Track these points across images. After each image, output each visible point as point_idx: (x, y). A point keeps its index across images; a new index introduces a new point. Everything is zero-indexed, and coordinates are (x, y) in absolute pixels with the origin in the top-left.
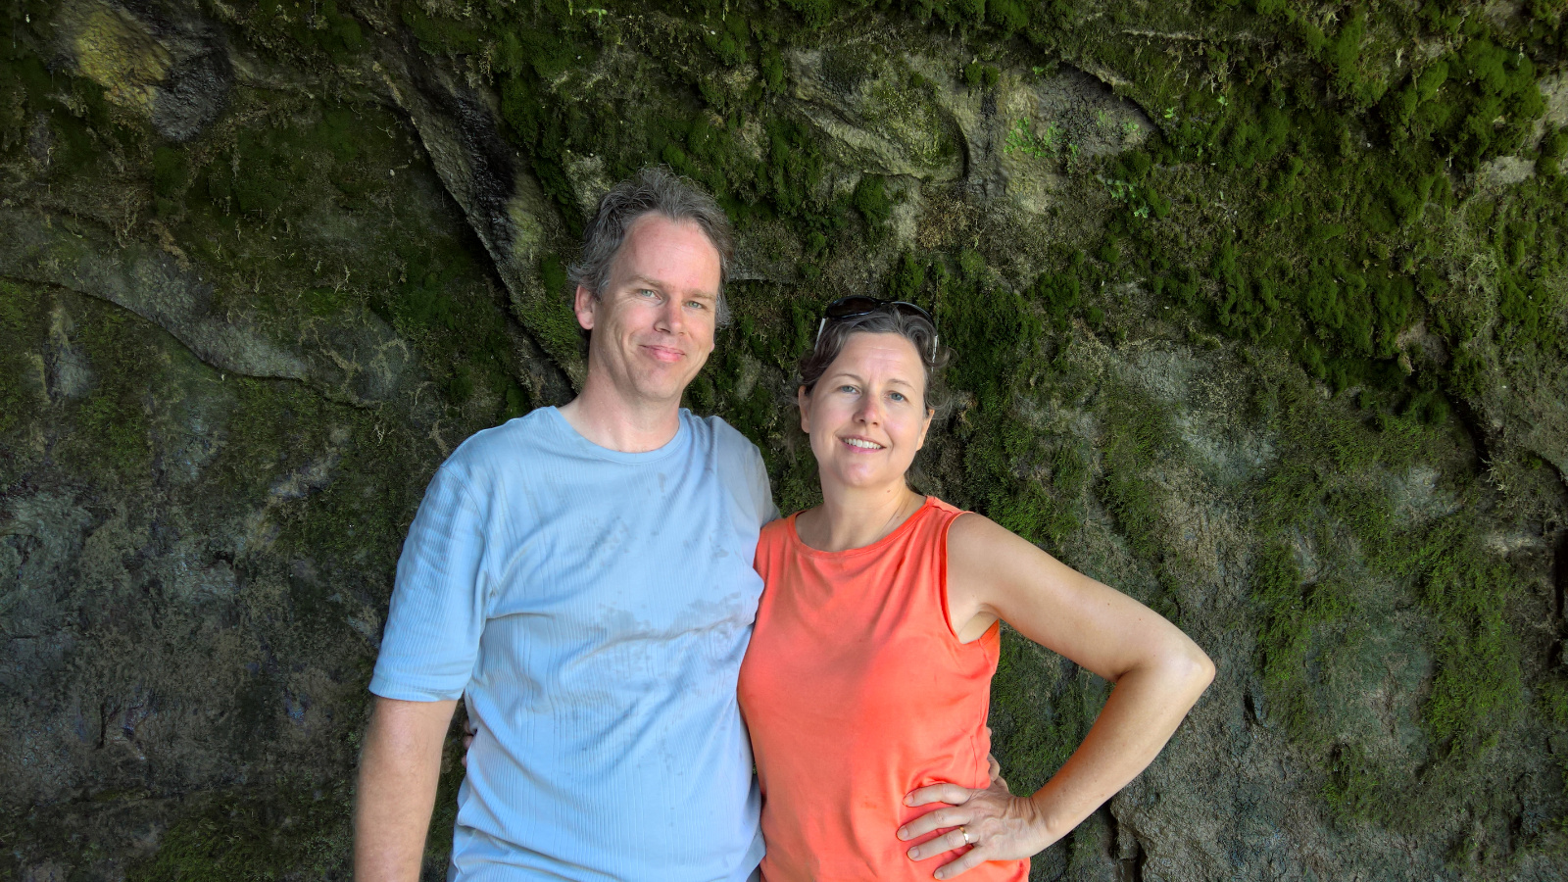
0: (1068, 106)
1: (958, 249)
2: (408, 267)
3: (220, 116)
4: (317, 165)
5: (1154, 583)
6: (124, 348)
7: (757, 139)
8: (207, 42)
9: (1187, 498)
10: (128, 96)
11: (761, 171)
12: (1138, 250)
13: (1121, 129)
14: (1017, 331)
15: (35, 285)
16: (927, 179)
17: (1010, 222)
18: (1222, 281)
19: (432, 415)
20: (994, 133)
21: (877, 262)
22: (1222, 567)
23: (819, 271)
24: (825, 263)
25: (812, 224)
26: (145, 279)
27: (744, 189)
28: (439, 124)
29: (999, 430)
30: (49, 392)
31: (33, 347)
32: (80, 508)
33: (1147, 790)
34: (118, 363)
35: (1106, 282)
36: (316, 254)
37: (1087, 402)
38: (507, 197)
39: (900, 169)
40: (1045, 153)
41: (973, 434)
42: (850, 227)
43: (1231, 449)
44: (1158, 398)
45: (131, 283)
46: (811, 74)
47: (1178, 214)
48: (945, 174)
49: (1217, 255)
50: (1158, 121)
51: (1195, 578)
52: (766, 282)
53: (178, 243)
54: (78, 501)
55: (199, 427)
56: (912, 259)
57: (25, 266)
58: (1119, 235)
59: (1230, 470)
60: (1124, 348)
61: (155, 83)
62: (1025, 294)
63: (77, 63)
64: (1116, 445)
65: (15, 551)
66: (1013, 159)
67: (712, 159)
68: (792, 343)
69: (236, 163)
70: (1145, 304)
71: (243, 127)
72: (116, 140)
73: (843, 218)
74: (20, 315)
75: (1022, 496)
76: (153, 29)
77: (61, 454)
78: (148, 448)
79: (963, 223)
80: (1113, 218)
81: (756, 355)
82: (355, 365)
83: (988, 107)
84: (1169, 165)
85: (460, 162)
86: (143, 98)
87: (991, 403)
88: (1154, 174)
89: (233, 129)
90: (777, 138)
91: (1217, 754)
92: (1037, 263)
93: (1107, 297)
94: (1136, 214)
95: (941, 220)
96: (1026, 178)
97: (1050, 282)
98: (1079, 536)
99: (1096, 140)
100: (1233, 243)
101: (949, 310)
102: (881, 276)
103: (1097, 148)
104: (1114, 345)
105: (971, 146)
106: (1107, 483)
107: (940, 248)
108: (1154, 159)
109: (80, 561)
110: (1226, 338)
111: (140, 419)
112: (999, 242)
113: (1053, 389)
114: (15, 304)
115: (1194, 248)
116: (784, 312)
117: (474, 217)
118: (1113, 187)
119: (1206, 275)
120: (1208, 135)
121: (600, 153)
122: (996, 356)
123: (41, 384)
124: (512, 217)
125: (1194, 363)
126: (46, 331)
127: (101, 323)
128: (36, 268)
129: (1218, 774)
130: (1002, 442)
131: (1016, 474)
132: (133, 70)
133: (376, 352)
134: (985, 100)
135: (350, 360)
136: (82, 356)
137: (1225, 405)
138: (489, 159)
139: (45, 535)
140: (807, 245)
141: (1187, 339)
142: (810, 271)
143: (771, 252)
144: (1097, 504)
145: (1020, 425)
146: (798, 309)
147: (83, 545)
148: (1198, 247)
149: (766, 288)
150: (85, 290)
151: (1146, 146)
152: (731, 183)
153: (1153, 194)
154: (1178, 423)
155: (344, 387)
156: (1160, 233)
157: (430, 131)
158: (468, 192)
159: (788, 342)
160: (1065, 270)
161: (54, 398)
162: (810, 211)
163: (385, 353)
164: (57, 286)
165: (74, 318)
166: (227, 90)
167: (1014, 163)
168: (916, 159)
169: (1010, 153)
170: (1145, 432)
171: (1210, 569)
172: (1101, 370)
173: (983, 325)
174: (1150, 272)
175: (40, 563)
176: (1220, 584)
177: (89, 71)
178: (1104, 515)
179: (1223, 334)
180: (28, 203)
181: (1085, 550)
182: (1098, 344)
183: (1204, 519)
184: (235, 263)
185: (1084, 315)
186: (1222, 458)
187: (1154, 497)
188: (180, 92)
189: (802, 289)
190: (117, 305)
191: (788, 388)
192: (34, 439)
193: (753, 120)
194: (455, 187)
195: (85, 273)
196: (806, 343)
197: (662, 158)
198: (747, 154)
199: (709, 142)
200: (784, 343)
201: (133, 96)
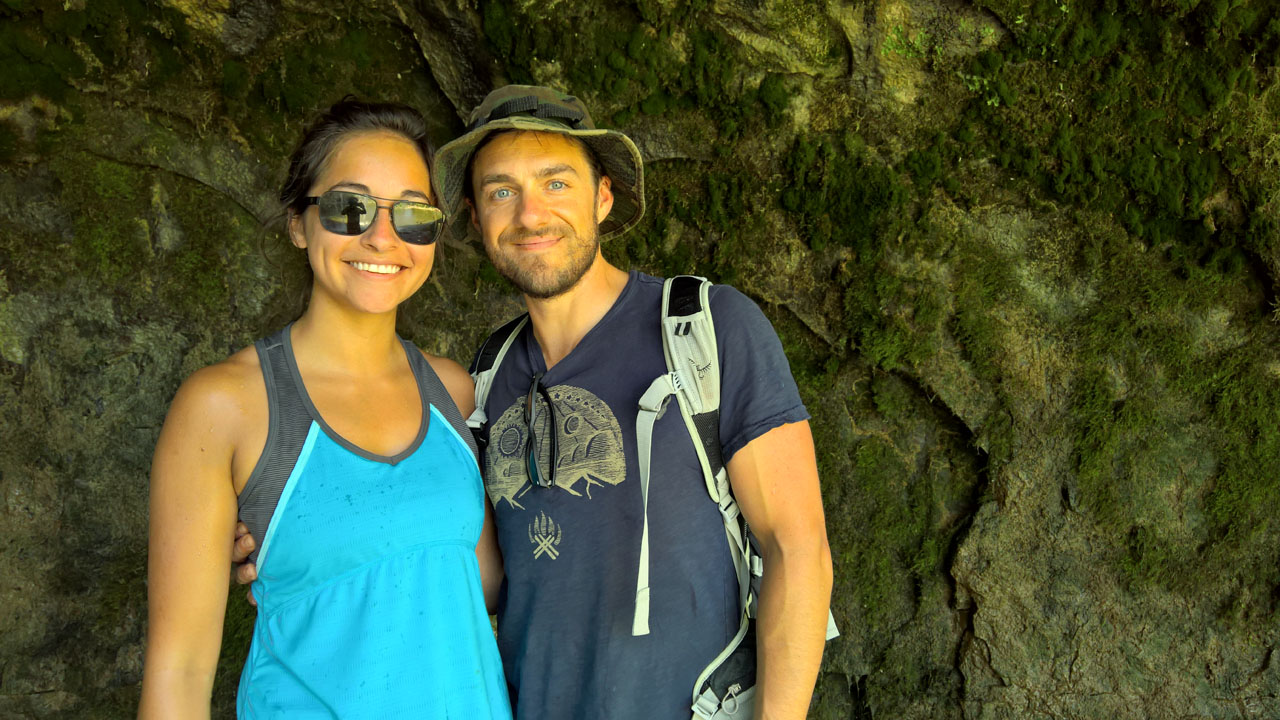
0: (935, 15)
1: (843, 132)
3: (271, 35)
4: (343, 71)
5: (993, 399)
6: (205, 215)
7: (683, 45)
9: (1023, 332)
10: (203, 21)
11: (686, 71)
12: (990, 132)
13: (979, 33)
14: (889, 198)
15: (141, 167)
16: (819, 76)
17: (885, 110)
18: (1059, 156)
20: (873, 38)
21: (778, 142)
22: (1049, 387)
23: (730, 150)
24: (735, 144)
25: (725, 113)
26: (218, 162)
27: (672, 86)
28: (436, 38)
29: (872, 278)
30: (153, 248)
31: (141, 214)
32: (179, 334)
33: (981, 557)
34: (202, 226)
35: (963, 158)
37: (944, 255)
39: (797, 67)
40: (915, 54)
41: (852, 281)
42: (756, 115)
43: (1060, 292)
44: (1003, 252)
45: (208, 164)
47: (1025, 103)
48: (833, 72)
49: (1056, 135)
50: (1010, 27)
51: (1026, 395)
52: (688, 159)
53: (242, 133)
54: (177, 329)
55: (260, 274)
56: (805, 141)
57: (132, 153)
58: (974, 120)
59: (1059, 310)
60: (976, 211)
61: (223, 11)
62: (896, 168)
64: (967, 289)
65: (134, 365)
66: (889, 60)
67: (647, 63)
68: (709, 208)
69: (283, 72)
70: (994, 176)
71: (288, 43)
72: (195, 56)
73: (751, 108)
74: (130, 189)
75: (889, 331)
77: (164, 294)
78: (225, 290)
79: (847, 112)
80: (970, 107)
81: (679, 218)
83: (869, 17)
84: (1018, 63)
85: (451, 68)
86: (214, 23)
87: (866, 257)
88: (1005, 70)
89: (281, 45)
90: (698, 45)
91: (1037, 532)
92: (907, 143)
93: (963, 170)
94: (989, 103)
95: (829, 109)
96: (899, 75)
97: (917, 158)
98: (934, 362)
99: (958, 42)
100: (1069, 126)
101: (835, 181)
102: (780, 154)
103: (958, 49)
104: (968, 209)
105: (854, 50)
106: (958, 320)
107: (828, 131)
108: (1005, 59)
109: (180, 372)
110: (1061, 203)
111: (218, 268)
112: (876, 127)
113: (917, 244)
114: (126, 182)
115: (1036, 132)
116: (702, 184)
118: (971, 82)
119: (1046, 152)
120: (1051, 37)
121: (560, 59)
122: (871, 218)
123: (147, 242)
125: (1033, 224)
126: (150, 202)
127: (188, 195)
128: (140, 154)
129: (1037, 547)
130: (875, 287)
131: (885, 313)
132: (206, 2)
134: (867, 12)
136: (175, 220)
137: (1058, 257)
138: (474, 66)
139: (155, 354)
140: (721, 129)
141: (1028, 204)
142: (723, 150)
143: (693, 135)
144: (949, 336)
145: (890, 273)
146: (713, 181)
147: (182, 362)
148: (1040, 129)
149: (688, 165)
150: (176, 170)
151: (999, 47)
152: (661, 81)
153: (1004, 87)
154: (1018, 271)
156: (1009, 118)
157: (428, 44)
158: (457, 91)
159: (705, 207)
160: (929, 149)
161: (157, 252)
162: (724, 103)
164: (155, 167)
165: (168, 192)
166: (276, 15)
167: (890, 63)
168: (810, 61)
169: (886, 54)
170: (991, 279)
171: (1039, 388)
172: (956, 229)
173: (861, 194)
174: (999, 150)
175: (152, 374)
176: (1047, 401)
178: (955, 345)
179: (1058, 200)
180: (134, 104)
181: (938, 372)
182: (955, 209)
183: (1036, 348)
184: (284, 149)
185: (944, 185)
186: (1053, 300)
187: (996, 331)
188: (241, 17)
189: (717, 165)
190: (199, 182)
191: (704, 244)
192: (144, 283)
193: (679, 31)
194: (447, 87)
195: (175, 158)
196: (719, 208)
197: (607, 63)
198: (675, 58)
199: (645, 49)
200: (702, 208)
201: (207, 21)
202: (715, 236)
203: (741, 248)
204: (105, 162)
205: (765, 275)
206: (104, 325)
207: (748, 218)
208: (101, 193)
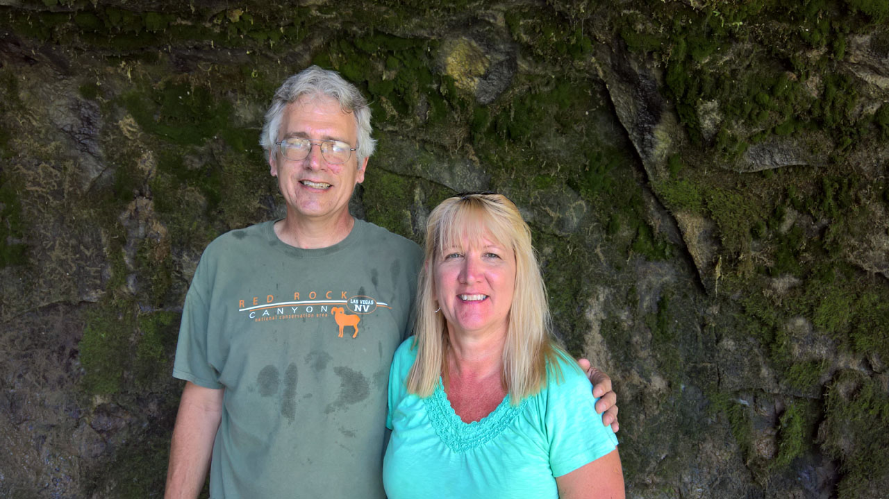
2: (590, 163)
3: (506, 90)
4: (550, 111)
7: (816, 86)
8: (508, 53)
10: (465, 83)
11: (817, 104)
15: (410, 177)
19: (597, 240)
21: (883, 153)
23: (843, 159)
24: (848, 154)
25: (844, 133)
26: (459, 173)
27: (803, 114)
28: (623, 88)
30: (413, 229)
31: (407, 207)
36: (543, 157)
38: (654, 124)
42: (869, 133)
45: (452, 174)
46: (863, 49)
52: (807, 166)
53: (476, 154)
57: (407, 169)
61: (480, 76)
63: (445, 69)
67: (787, 99)
68: (822, 201)
69: (512, 114)
71: (516, 95)
72: (458, 106)
73: (866, 128)
74: (402, 192)
76: (484, 49)
81: (794, 208)
82: (558, 214)
85: (631, 107)
86: (472, 84)
89: (512, 96)
90: (829, 85)
102: (886, 162)
114: (400, 187)
116: (817, 183)
117: (633, 136)
121: (719, 98)
123: (410, 225)
124: (655, 135)
126: (413, 200)
127: (437, 195)
128: (411, 169)
132: (470, 71)
133: (569, 207)
135: (556, 212)
138: (648, 105)
140: (837, 145)
142: (839, 159)
143: (813, 149)
146: (827, 181)
149: (806, 170)
150: (432, 179)
152: (795, 111)
155: (552, 226)
157: (617, 92)
158: (632, 123)
159: (818, 200)
161: (415, 232)
162: (845, 125)
163: (574, 208)
164: (418, 178)
165: (425, 193)
166: (512, 76)
177: (450, 72)
180: (413, 138)
184: (503, 164)
188: (489, 79)
189: (831, 171)
190: (445, 186)
191: (815, 227)
193: (814, 75)
194: (625, 120)
195: (432, 171)
196: (831, 200)
197: (755, 100)
198: (808, 94)
199: (786, 89)
200: (815, 201)
201: (467, 83)
202: (825, 221)
203: (846, 230)
204: (389, 174)
205: (865, 250)
207: (856, 208)
208: (384, 194)
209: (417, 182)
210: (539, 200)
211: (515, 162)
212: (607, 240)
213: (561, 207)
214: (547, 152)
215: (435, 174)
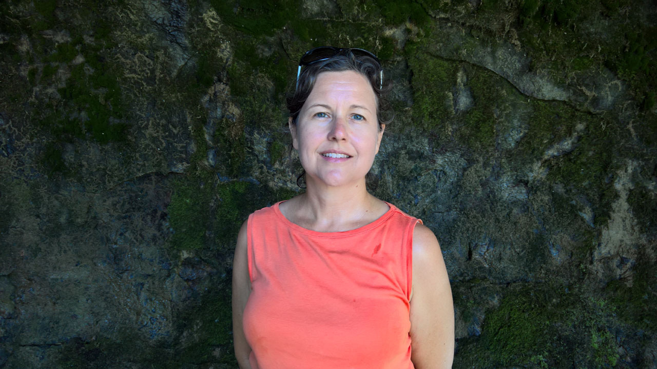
2: (630, 44)
6: (487, 88)
15: (454, 61)
19: (629, 117)
26: (500, 57)
30: (454, 109)
31: (450, 89)
32: (462, 159)
34: (484, 96)
36: (585, 40)
45: (494, 58)
53: (519, 39)
54: (462, 156)
55: (516, 122)
57: (453, 53)
65: (435, 176)
74: (446, 75)
77: (458, 136)
78: (494, 133)
82: (594, 93)
109: (462, 181)
111: (492, 120)
114: (445, 70)
123: (451, 105)
126: (456, 82)
127: (479, 77)
128: (457, 53)
133: (605, 86)
135: (591, 91)
136: (469, 92)
139: (447, 170)
147: (463, 175)
150: (475, 63)
155: (586, 104)
161: (457, 111)
163: (610, 87)
164: (462, 61)
165: (467, 76)
175: (446, 182)
184: (545, 47)
190: (487, 69)
192: (447, 129)
195: (475, 56)
204: (435, 59)
206: (422, 154)
208: (430, 78)
209: (460, 66)
210: (575, 80)
211: (557, 45)
212: (640, 116)
213: (597, 87)
214: (589, 34)
215: (479, 58)
